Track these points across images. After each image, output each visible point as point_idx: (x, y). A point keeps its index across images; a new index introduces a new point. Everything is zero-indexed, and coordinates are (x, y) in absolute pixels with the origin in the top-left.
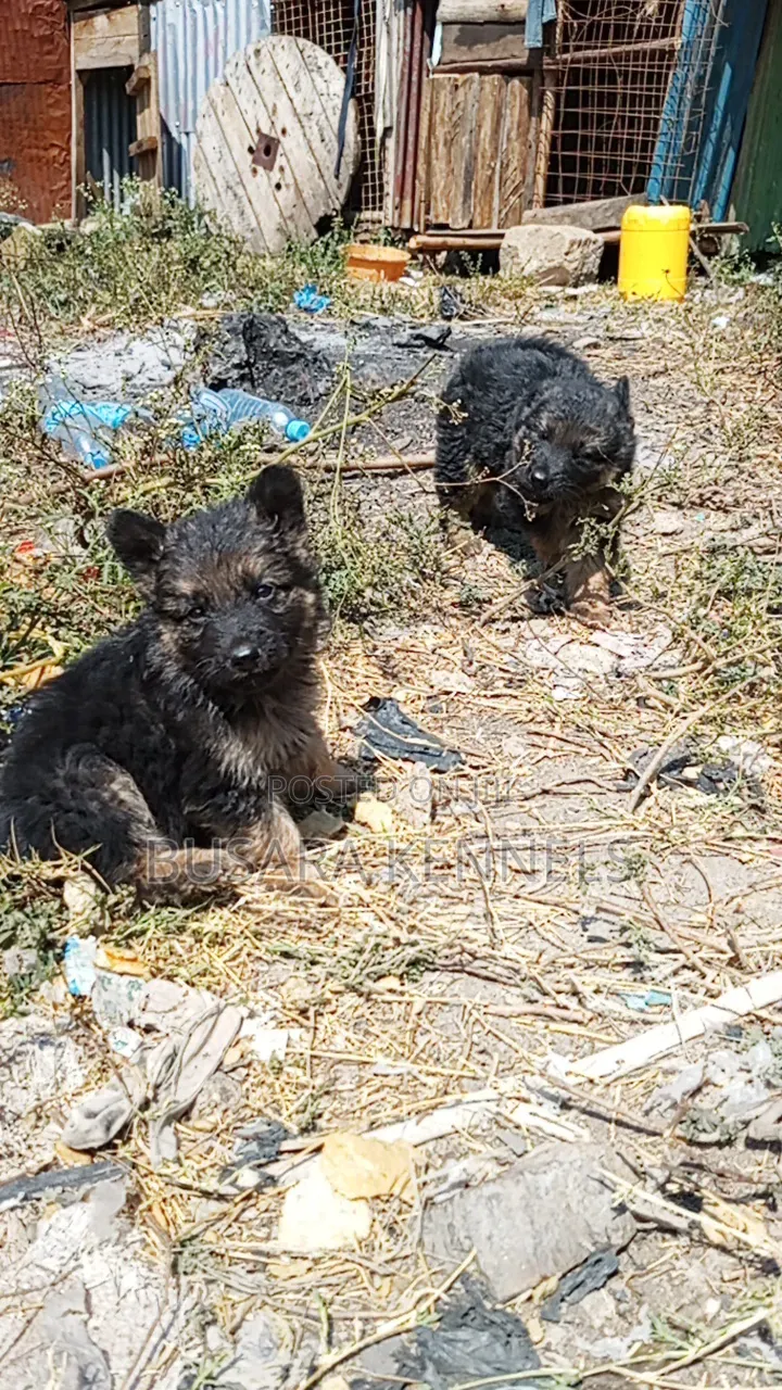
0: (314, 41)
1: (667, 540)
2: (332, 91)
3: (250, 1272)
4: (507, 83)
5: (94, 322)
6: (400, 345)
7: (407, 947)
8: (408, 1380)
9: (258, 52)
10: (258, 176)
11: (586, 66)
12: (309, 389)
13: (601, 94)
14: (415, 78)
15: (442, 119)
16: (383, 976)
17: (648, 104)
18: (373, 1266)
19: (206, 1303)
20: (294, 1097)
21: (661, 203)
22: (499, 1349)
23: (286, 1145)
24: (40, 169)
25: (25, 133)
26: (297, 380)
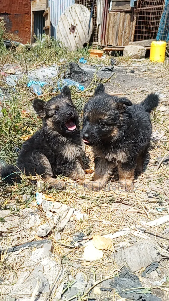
0: (84, 5)
1: (163, 113)
2: (87, 16)
3: (78, 264)
4: (126, 14)
5: (36, 65)
6: (102, 70)
7: (109, 197)
8: (113, 288)
9: (72, 7)
10: (71, 35)
11: (143, 11)
12: (83, 79)
13: (146, 17)
14: (106, 13)
15: (111, 22)
16: (104, 203)
17: (157, 19)
18: (104, 264)
19: (68, 270)
20: (85, 228)
21: (159, 41)
22: (133, 282)
23: (84, 238)
24: (24, 33)
25: (21, 25)
26: (81, 77)
